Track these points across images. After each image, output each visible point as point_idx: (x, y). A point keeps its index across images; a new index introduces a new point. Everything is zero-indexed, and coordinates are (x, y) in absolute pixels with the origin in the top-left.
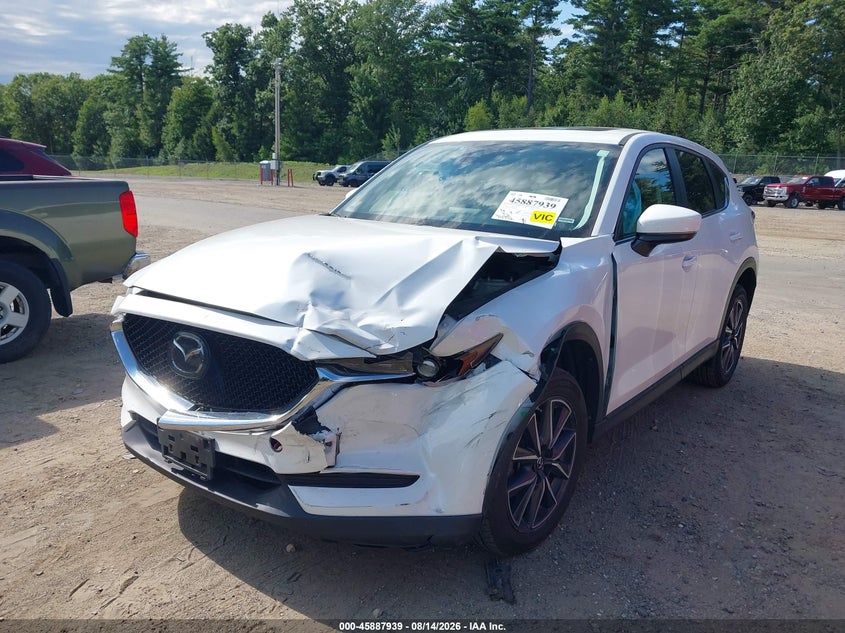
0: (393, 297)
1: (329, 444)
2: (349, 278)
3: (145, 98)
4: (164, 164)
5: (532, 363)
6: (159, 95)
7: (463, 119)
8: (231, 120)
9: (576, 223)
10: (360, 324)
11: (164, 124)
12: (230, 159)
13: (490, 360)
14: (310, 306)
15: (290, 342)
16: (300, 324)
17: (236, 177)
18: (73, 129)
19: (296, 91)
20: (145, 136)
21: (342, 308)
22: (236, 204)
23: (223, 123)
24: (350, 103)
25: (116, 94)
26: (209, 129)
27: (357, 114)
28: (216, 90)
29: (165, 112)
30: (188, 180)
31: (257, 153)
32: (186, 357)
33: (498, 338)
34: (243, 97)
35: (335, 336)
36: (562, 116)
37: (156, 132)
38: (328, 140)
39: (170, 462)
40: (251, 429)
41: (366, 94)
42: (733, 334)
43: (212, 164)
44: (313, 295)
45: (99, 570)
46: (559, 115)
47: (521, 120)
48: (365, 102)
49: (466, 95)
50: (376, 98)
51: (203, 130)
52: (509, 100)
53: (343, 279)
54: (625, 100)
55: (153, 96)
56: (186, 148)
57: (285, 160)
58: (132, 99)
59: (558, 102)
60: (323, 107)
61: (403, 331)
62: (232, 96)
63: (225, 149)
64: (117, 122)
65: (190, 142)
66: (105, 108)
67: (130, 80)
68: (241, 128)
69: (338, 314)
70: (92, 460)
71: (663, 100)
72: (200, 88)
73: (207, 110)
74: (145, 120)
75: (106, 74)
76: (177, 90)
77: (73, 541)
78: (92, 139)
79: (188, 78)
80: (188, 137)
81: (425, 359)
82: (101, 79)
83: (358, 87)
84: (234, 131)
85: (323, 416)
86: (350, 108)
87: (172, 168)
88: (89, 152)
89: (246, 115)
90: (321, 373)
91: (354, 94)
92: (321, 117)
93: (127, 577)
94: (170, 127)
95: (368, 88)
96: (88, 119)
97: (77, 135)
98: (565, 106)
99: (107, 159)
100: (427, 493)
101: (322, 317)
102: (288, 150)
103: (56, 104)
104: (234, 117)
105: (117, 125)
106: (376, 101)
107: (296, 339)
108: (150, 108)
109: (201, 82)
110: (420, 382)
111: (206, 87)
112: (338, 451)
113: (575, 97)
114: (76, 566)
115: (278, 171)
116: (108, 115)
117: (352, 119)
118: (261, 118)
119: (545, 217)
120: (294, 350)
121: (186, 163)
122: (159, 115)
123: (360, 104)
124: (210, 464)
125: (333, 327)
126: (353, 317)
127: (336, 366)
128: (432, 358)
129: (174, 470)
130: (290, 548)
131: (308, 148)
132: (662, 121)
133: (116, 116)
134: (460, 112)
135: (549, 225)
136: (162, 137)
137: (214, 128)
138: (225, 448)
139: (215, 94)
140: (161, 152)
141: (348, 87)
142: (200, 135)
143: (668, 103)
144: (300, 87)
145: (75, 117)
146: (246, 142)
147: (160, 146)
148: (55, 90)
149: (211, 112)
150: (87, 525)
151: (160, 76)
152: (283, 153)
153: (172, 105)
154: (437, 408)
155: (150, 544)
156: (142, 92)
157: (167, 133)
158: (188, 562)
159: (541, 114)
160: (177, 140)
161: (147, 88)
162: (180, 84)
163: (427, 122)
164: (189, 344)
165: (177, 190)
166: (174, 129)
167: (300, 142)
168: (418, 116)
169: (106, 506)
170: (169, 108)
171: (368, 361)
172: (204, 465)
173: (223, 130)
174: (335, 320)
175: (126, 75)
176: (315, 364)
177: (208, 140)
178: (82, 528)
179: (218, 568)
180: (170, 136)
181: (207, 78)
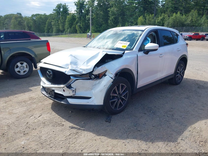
0: (86, 63)
1: (74, 91)
2: (78, 59)
3: (61, 18)
4: (65, 34)
5: (113, 76)
6: (64, 18)
7: (137, 20)
8: (80, 23)
9: (131, 48)
10: (79, 68)
11: (65, 25)
12: (80, 33)
13: (105, 75)
14: (70, 65)
15: (66, 71)
16: (68, 68)
17: (81, 37)
18: (45, 27)
19: (96, 15)
20: (61, 28)
21: (76, 65)
22: (80, 44)
23: (79, 24)
24: (109, 18)
25: (54, 18)
26: (75, 26)
27: (111, 20)
28: (77, 16)
29: (65, 22)
30: (70, 38)
31: (87, 31)
32: (49, 74)
33: (106, 71)
34: (83, 17)
35: (74, 70)
36: (163, 19)
37: (63, 26)
38: (104, 27)
39: (48, 94)
40: (60, 88)
41: (113, 15)
42: (180, 72)
43: (76, 34)
44: (71, 62)
45: (35, 114)
46: (162, 19)
47: (152, 20)
48: (112, 17)
49: (138, 14)
50: (115, 16)
51: (74, 26)
52: (149, 15)
53: (77, 60)
54: (180, 14)
55: (63, 18)
56: (70, 30)
57: (93, 32)
58: (58, 19)
59: (162, 15)
60: (102, 19)
61: (87, 69)
62: (81, 17)
63: (79, 30)
64: (55, 24)
65: (71, 29)
66: (52, 22)
67: (57, 14)
68: (83, 25)
69: (75, 66)
70: (37, 96)
71: (191, 13)
72: (73, 15)
73: (75, 21)
74: (61, 24)
75: (52, 13)
76: (68, 16)
77: (31, 109)
78: (49, 29)
79: (70, 13)
80: (71, 28)
81: (92, 75)
82: (51, 15)
83: (111, 14)
84: (81, 26)
85: (72, 85)
86: (109, 19)
87: (67, 35)
88: (48, 32)
89: (84, 22)
90: (71, 77)
91: (110, 15)
92: (102, 21)
93: (40, 115)
94: (66, 25)
95: (114, 14)
96: (48, 24)
97: (46, 28)
98: (164, 16)
99: (52, 34)
100: (93, 100)
101: (72, 67)
102: (94, 30)
103: (41, 21)
104: (81, 22)
105: (55, 25)
106: (115, 17)
107: (67, 71)
108: (62, 21)
109: (73, 14)
110: (91, 80)
111: (75, 15)
112: (75, 92)
113: (167, 13)
114: (31, 113)
115: (91, 36)
116: (52, 23)
117: (109, 22)
118: (88, 22)
119: (124, 47)
120: (66, 73)
121: (70, 34)
122: (64, 23)
123: (112, 18)
124: (54, 94)
125: (74, 69)
126: (78, 67)
127: (75, 76)
128: (93, 75)
129: (48, 96)
130: (70, 112)
131: (99, 29)
132: (190, 19)
133: (54, 23)
134: (136, 19)
135: (125, 48)
136: (65, 28)
137: (76, 25)
138: (56, 91)
139: (77, 17)
140: (65, 31)
141: (108, 14)
142: (73, 27)
143: (192, 14)
144: (97, 14)
145: (45, 24)
146: (84, 28)
147: (64, 30)
148: (41, 18)
149: (76, 21)
150: (35, 107)
151: (64, 13)
152: (93, 31)
153: (67, 20)
154: (95, 85)
155: (45, 110)
156: (60, 17)
157: (66, 27)
158: (51, 113)
159: (157, 18)
160: (68, 28)
161: (61, 16)
162: (69, 15)
163: (128, 22)
164: (50, 72)
165: (67, 41)
166: (67, 26)
167: (97, 28)
168: (126, 20)
169: (38, 104)
170: (66, 21)
171: (80, 75)
172: (53, 95)
173: (79, 26)
174: (74, 67)
175: (56, 13)
176: (70, 75)
177: (75, 28)
178: (34, 107)
179: (56, 115)
180: (66, 28)
181: (75, 13)
